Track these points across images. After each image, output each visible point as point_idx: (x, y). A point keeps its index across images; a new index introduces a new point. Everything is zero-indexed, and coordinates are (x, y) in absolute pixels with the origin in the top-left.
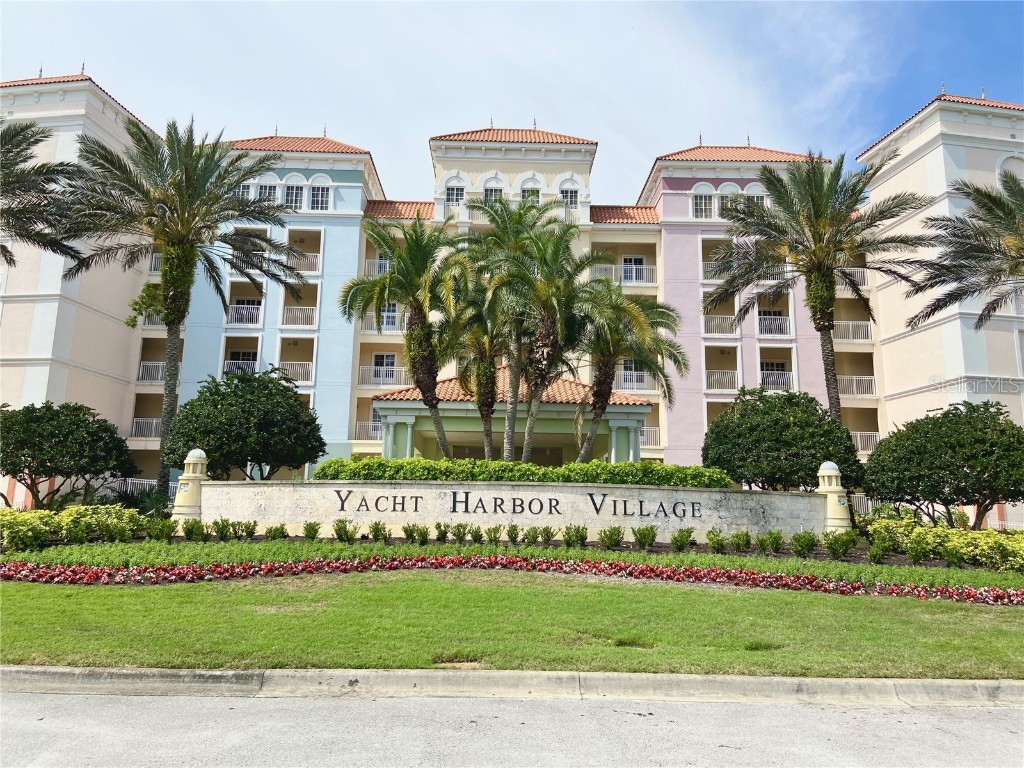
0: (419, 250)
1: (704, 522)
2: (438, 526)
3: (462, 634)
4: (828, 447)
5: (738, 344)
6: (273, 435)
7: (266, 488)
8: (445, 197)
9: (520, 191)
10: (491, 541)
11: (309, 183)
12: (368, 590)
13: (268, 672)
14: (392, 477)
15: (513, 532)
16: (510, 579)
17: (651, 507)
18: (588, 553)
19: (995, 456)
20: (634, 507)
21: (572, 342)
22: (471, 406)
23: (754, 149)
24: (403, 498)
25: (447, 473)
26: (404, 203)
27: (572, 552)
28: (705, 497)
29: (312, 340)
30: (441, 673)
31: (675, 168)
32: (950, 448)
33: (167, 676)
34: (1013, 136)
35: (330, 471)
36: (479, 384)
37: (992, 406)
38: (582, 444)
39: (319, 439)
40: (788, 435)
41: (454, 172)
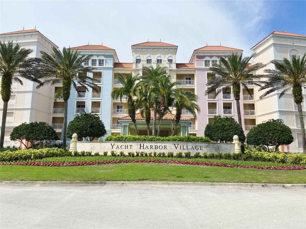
0: (131, 82)
1: (203, 151)
2: (137, 152)
3: (144, 175)
4: (236, 131)
5: (217, 102)
6: (94, 129)
7: (93, 143)
8: (136, 62)
9: (156, 60)
10: (150, 156)
11: (98, 58)
12: (122, 167)
13: (106, 182)
14: (125, 140)
15: (155, 154)
16: (154, 165)
17: (190, 147)
18: (173, 159)
19: (279, 133)
20: (185, 147)
21: (170, 104)
22: (144, 121)
23: (222, 46)
24: (128, 145)
25: (138, 139)
26: (125, 63)
27: (169, 158)
28: (203, 145)
29: (100, 102)
30: (140, 182)
31: (200, 53)
32: (267, 131)
33: (86, 183)
34: (293, 43)
35: (109, 139)
36: (146, 115)
37: (279, 120)
38: (173, 131)
39: (105, 130)
40: (226, 128)
41: (138, 55)
